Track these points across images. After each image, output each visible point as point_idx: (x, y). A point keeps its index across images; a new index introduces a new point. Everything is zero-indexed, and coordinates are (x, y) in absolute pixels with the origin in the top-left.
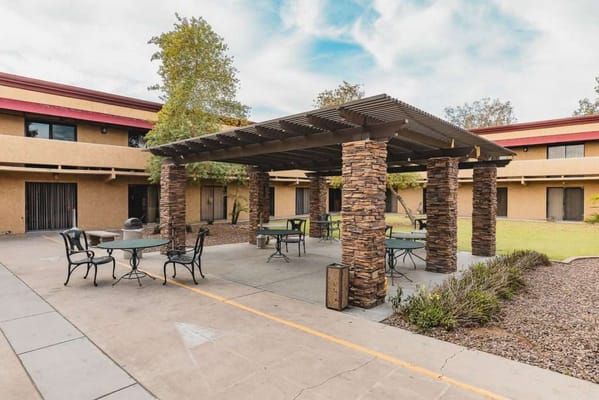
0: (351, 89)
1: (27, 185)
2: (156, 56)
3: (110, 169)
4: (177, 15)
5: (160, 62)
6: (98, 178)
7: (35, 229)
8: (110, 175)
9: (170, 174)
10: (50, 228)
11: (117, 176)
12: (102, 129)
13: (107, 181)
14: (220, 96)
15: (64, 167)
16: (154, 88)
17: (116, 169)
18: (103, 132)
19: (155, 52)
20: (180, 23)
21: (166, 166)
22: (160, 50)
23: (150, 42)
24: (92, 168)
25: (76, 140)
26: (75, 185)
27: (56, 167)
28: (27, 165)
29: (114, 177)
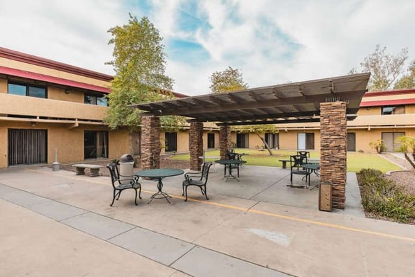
0: (233, 71)
1: (10, 131)
2: (112, 41)
3: (74, 119)
4: (130, 14)
5: (113, 45)
6: (64, 126)
7: (14, 164)
8: (74, 124)
9: (151, 123)
10: (26, 163)
11: (79, 124)
12: (66, 90)
13: (71, 127)
14: (153, 72)
15: (41, 118)
16: (109, 63)
17: (79, 120)
18: (66, 93)
19: (111, 39)
20: (132, 20)
21: (147, 117)
22: (114, 37)
23: (108, 31)
24: (60, 119)
25: (47, 97)
26: (46, 131)
27: (35, 117)
28: (9, 116)
29: (77, 125)
